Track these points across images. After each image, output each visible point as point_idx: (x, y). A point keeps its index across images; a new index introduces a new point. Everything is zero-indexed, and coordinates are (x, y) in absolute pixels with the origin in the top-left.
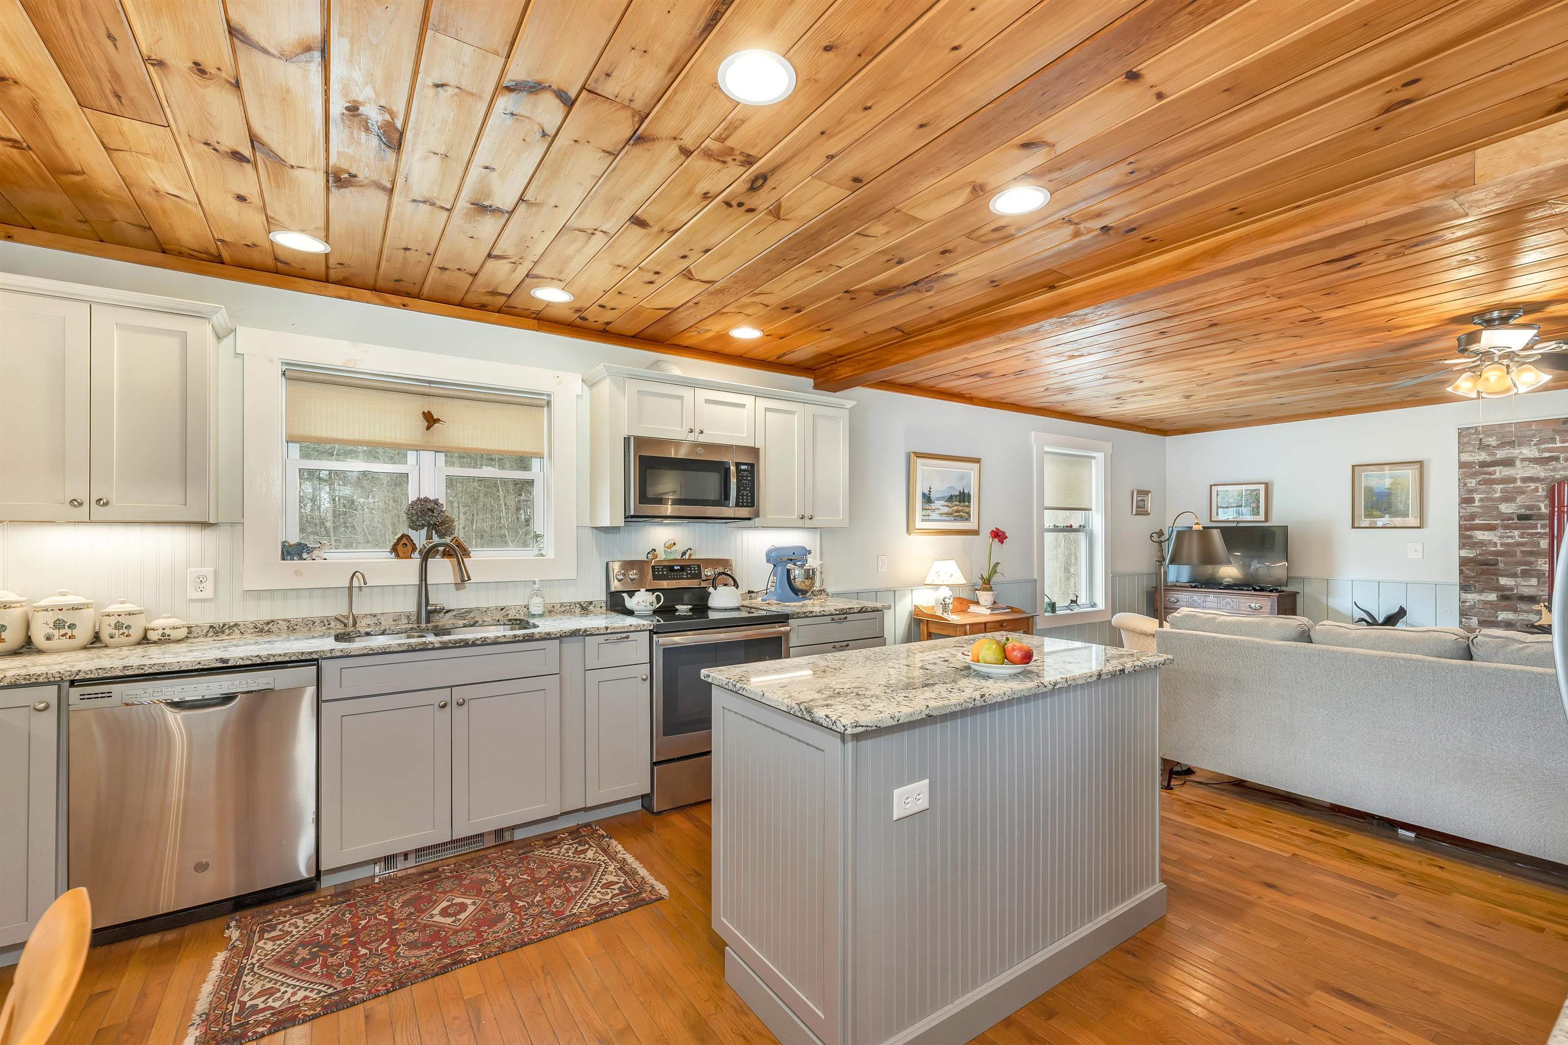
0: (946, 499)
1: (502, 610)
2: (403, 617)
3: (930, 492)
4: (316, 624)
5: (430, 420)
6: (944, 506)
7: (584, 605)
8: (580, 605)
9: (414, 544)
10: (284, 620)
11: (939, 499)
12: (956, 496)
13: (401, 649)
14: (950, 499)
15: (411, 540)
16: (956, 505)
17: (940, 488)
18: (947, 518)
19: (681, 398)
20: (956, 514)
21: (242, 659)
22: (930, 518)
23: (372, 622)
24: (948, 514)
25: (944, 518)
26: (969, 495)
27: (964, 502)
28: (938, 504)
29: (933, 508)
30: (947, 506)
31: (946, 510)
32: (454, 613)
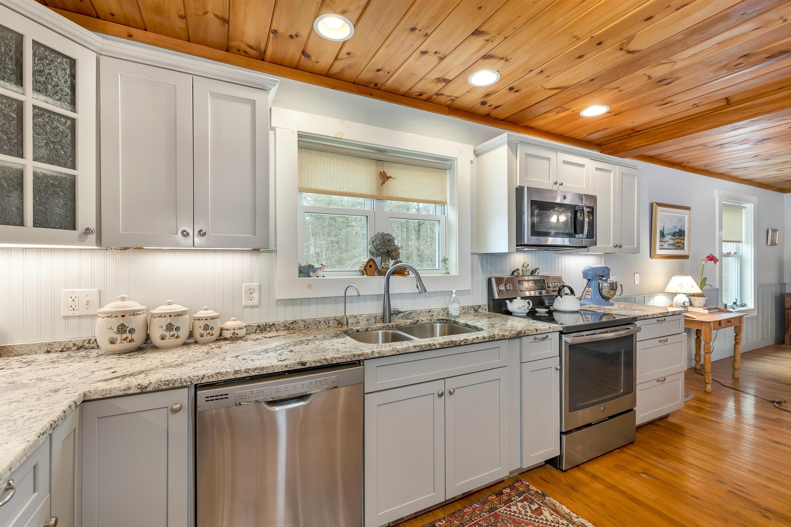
0: (672, 234)
1: (429, 312)
2: (372, 318)
3: (664, 229)
4: (321, 323)
5: (384, 178)
6: (670, 239)
7: (476, 308)
8: (474, 308)
9: (376, 265)
10: (302, 321)
11: (669, 234)
12: (677, 232)
13: (416, 350)
14: (674, 234)
15: (375, 263)
16: (677, 239)
17: (669, 227)
18: (672, 247)
19: (549, 159)
20: (677, 245)
21: (315, 362)
22: (664, 247)
23: (354, 322)
24: (673, 245)
25: (670, 247)
26: (684, 231)
27: (681, 236)
28: (668, 238)
29: (665, 240)
30: (673, 239)
31: (671, 242)
32: (402, 314)
